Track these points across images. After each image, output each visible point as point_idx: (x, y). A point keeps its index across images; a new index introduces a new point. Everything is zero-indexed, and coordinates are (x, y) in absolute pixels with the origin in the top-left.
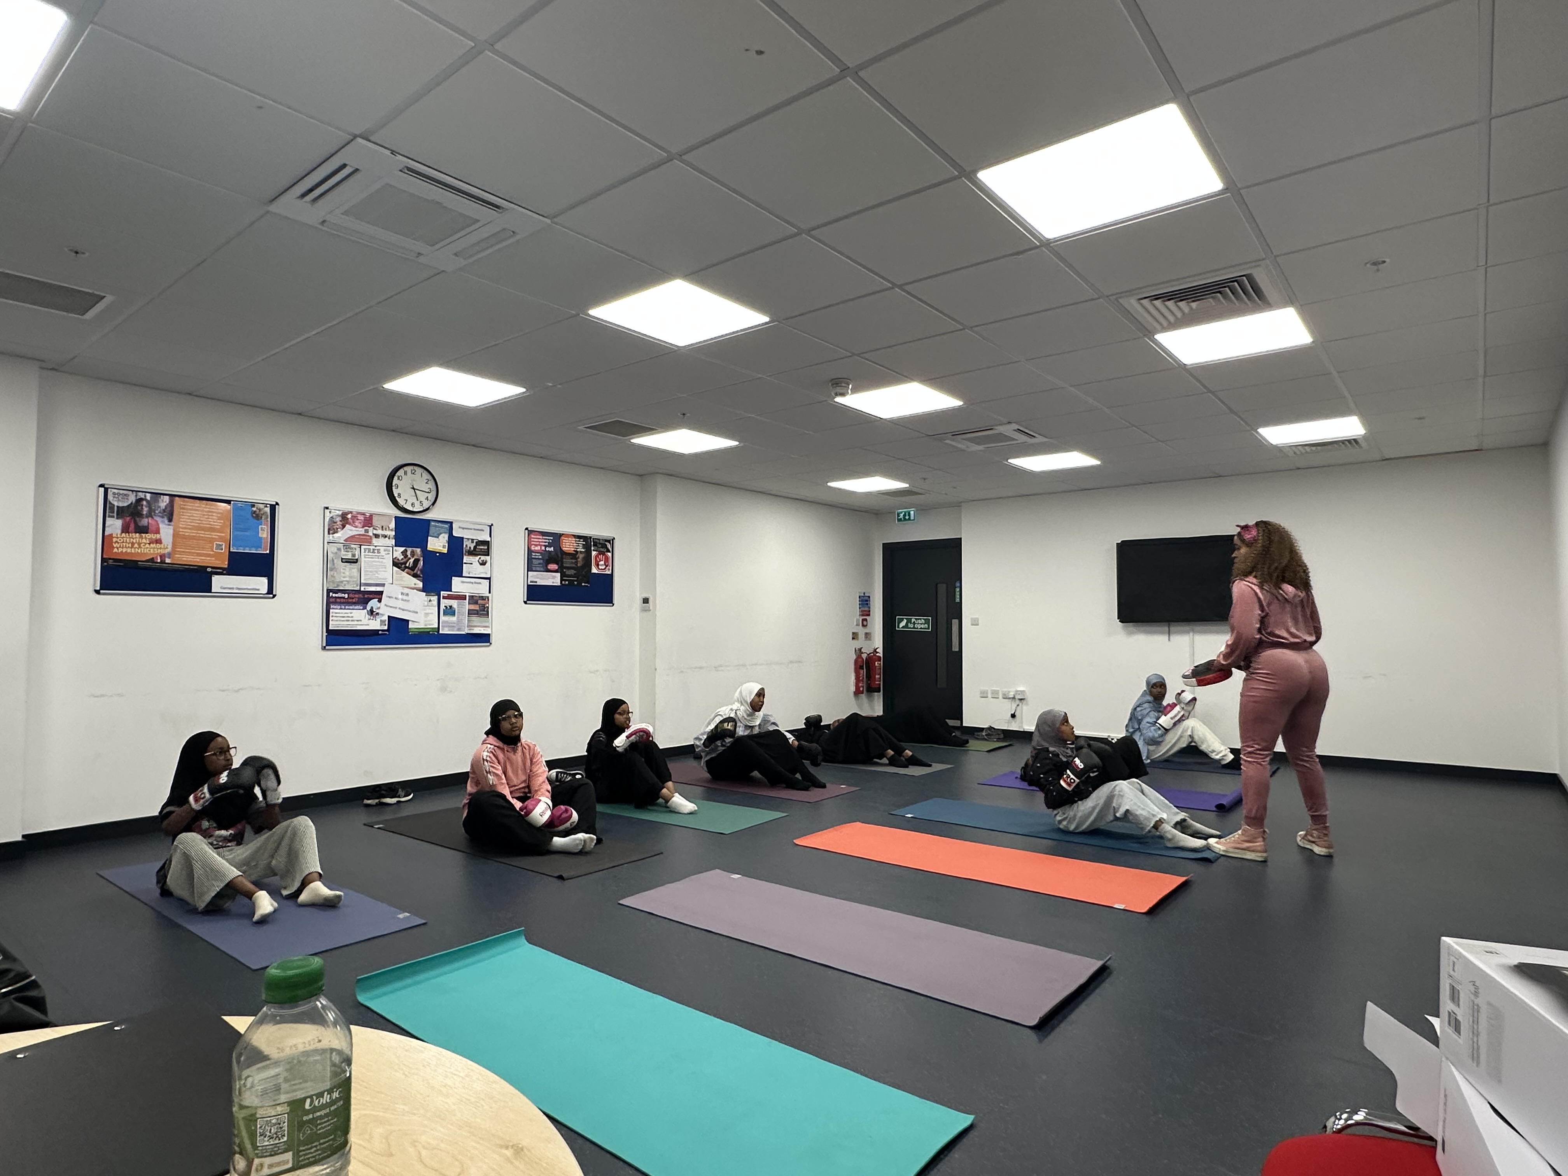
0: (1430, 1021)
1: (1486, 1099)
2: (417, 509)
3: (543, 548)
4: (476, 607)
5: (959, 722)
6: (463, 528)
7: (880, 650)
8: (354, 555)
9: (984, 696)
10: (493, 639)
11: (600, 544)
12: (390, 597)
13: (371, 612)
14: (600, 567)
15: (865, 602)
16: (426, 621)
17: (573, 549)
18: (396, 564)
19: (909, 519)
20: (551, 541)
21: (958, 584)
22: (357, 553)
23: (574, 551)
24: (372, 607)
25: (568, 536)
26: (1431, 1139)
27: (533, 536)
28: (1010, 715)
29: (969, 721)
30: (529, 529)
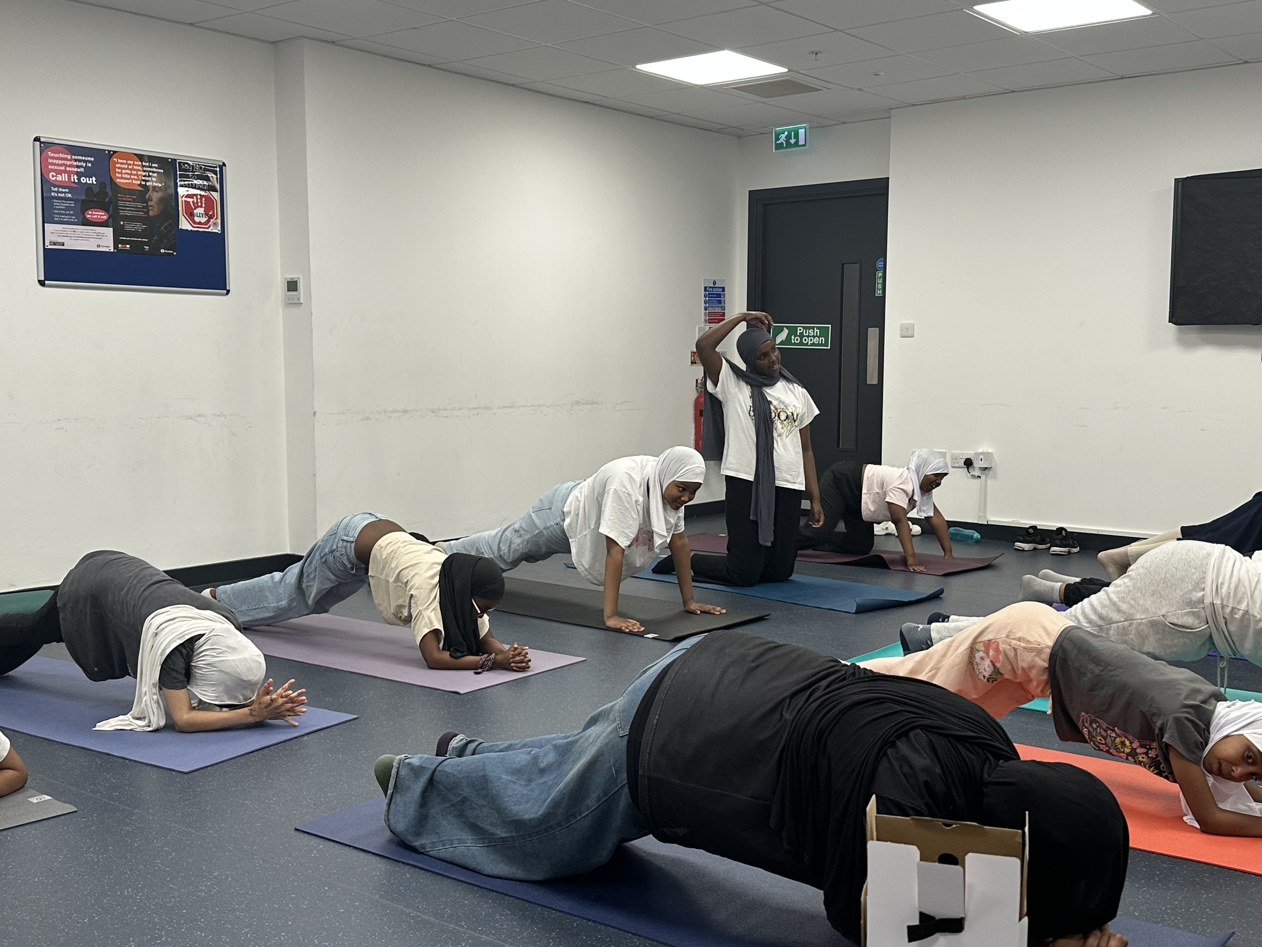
3: (74, 178)
11: (193, 173)
15: (715, 296)
17: (139, 182)
19: (797, 144)
20: (90, 165)
21: (881, 266)
23: (140, 185)
25: (126, 156)
27: (49, 153)
30: (42, 140)
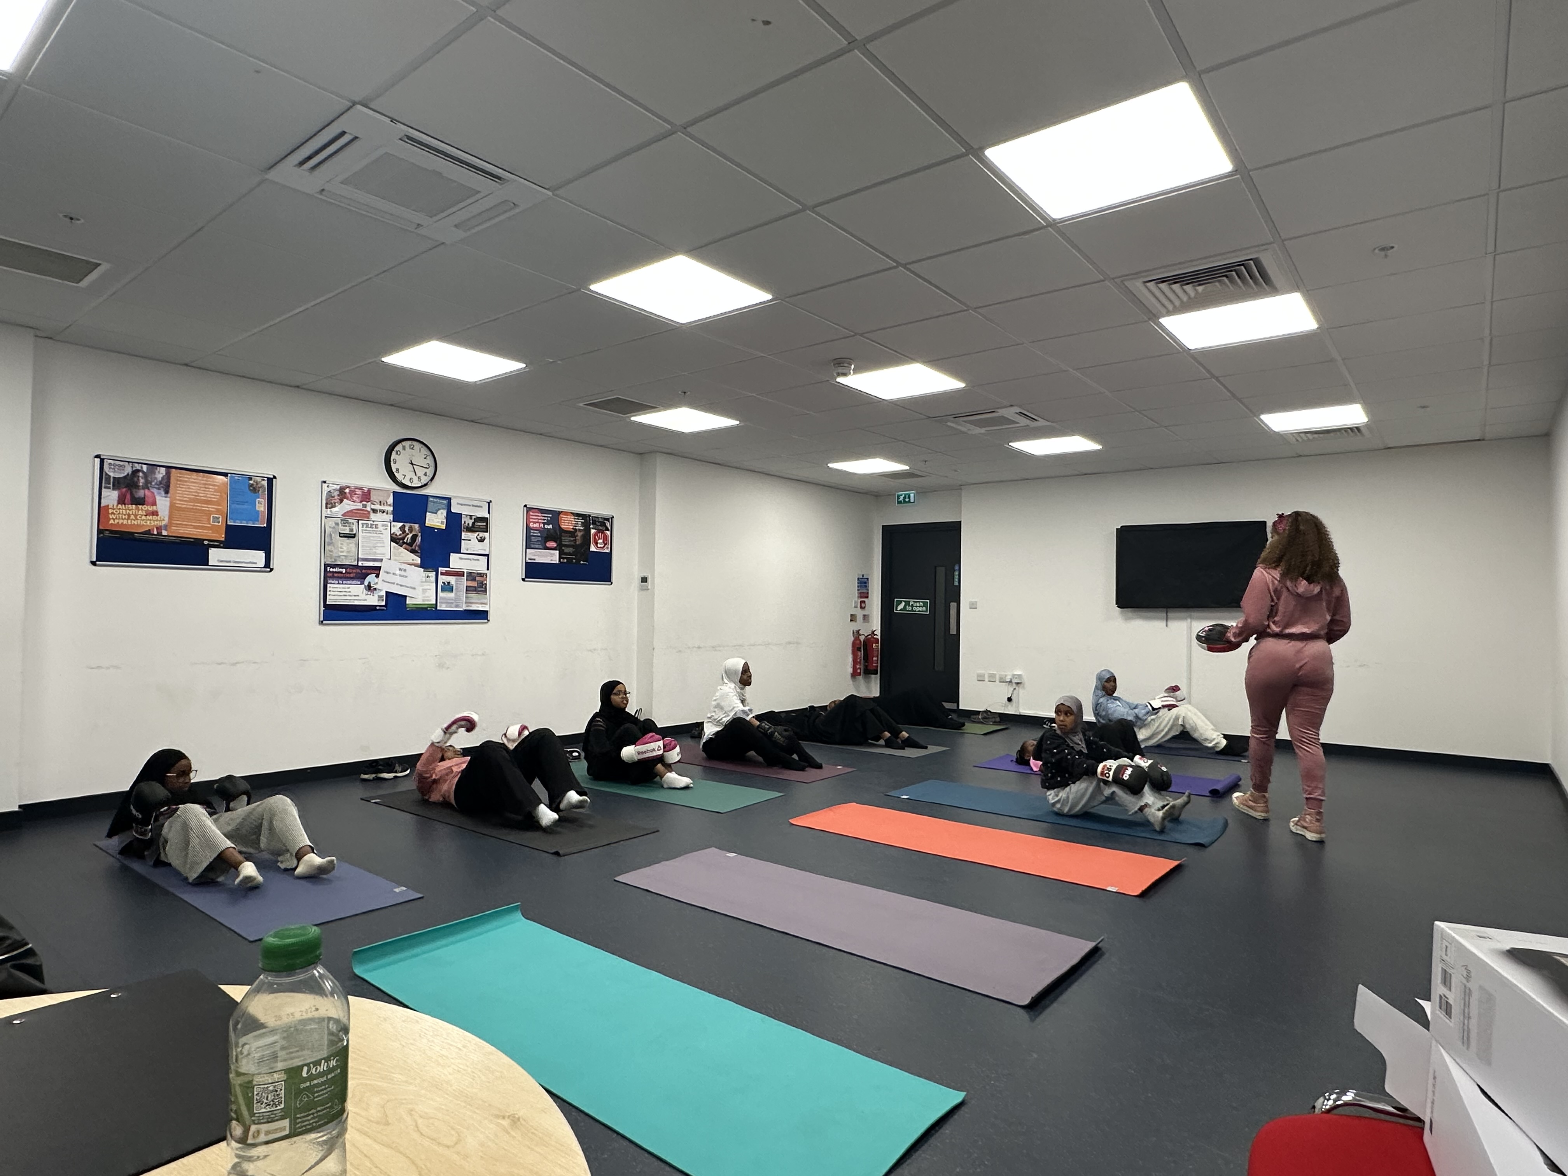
0: (1420, 1005)
1: (1474, 1081)
2: (415, 484)
3: (542, 525)
4: (475, 584)
5: (956, 704)
6: (462, 505)
7: (878, 633)
8: (352, 530)
9: (981, 679)
10: (490, 617)
11: (599, 522)
12: (388, 573)
13: (369, 587)
14: (599, 545)
15: (863, 583)
16: (424, 597)
17: (572, 527)
18: (394, 539)
19: (909, 501)
20: (549, 519)
21: (957, 568)
22: (355, 528)
23: (573, 529)
24: (370, 583)
25: (566, 513)
26: (1419, 1120)
27: (531, 513)
28: (1006, 699)
29: (965, 703)
30: (528, 506)
